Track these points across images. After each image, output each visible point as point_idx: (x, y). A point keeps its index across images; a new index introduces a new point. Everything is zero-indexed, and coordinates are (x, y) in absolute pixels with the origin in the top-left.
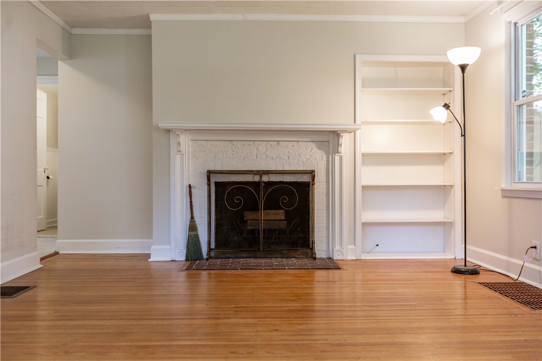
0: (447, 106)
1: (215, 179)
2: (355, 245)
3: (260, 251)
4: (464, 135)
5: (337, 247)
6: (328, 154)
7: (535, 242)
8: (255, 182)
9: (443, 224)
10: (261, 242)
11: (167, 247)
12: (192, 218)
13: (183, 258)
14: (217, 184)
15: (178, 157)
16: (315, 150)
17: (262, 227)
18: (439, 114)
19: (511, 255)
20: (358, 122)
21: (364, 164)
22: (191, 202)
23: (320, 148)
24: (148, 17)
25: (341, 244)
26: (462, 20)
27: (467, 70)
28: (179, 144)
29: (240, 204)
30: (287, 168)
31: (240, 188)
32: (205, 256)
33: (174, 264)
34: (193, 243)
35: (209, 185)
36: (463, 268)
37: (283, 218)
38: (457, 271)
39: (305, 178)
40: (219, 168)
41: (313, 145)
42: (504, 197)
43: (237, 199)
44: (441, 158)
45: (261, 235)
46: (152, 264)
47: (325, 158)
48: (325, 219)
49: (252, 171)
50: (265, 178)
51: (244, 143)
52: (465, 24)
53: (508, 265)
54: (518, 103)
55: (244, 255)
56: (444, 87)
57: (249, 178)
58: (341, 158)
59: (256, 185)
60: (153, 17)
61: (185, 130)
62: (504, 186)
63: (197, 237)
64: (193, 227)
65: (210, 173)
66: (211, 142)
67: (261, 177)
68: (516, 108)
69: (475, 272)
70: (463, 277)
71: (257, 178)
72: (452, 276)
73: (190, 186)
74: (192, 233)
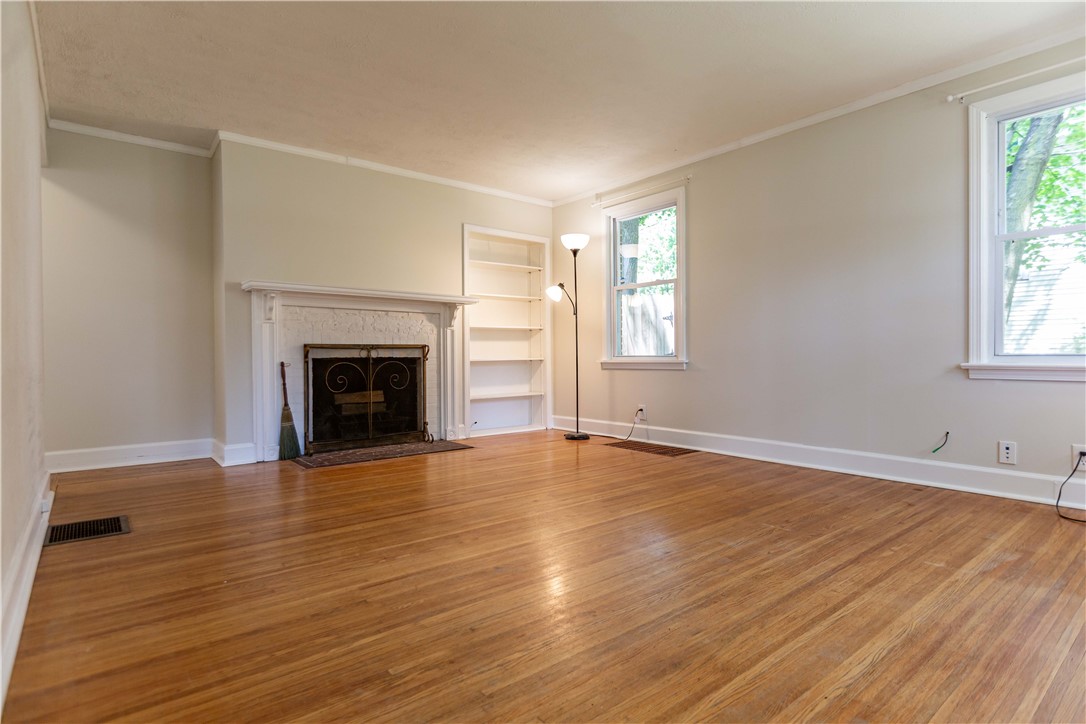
0: (561, 285)
1: (314, 354)
2: (464, 423)
3: (368, 438)
4: (576, 314)
5: (449, 428)
6: (438, 327)
7: (641, 406)
8: (361, 358)
9: (529, 398)
10: (371, 428)
11: (250, 445)
12: (286, 404)
13: (275, 456)
14: (315, 361)
15: (266, 327)
16: (426, 322)
17: (372, 410)
18: (554, 294)
19: (612, 418)
20: (466, 294)
21: (473, 338)
22: (284, 384)
23: (430, 321)
24: (215, 133)
25: (453, 424)
26: (550, 205)
27: (578, 254)
28: (271, 309)
29: (344, 384)
30: (397, 342)
31: (344, 366)
32: (302, 452)
33: (261, 466)
34: (287, 438)
35: (306, 363)
36: (576, 435)
37: (382, 400)
38: (571, 438)
39: (416, 354)
40: (318, 341)
41: (423, 317)
42: (603, 369)
43: (341, 379)
44: (527, 334)
45: (370, 421)
46: (227, 470)
47: (435, 332)
48: (436, 398)
49: (359, 345)
50: (374, 354)
51: (348, 311)
52: (553, 209)
53: (611, 428)
54: (617, 288)
55: (350, 446)
56: (529, 265)
57: (355, 354)
58: (453, 332)
59: (364, 362)
60: (223, 135)
61: (283, 292)
62: (604, 359)
63: (293, 428)
64: (286, 416)
65: (307, 348)
66: (307, 309)
67: (369, 352)
68: (616, 293)
69: (585, 437)
70: (575, 442)
71: (364, 354)
72: (566, 443)
73: (282, 364)
74: (287, 424)
